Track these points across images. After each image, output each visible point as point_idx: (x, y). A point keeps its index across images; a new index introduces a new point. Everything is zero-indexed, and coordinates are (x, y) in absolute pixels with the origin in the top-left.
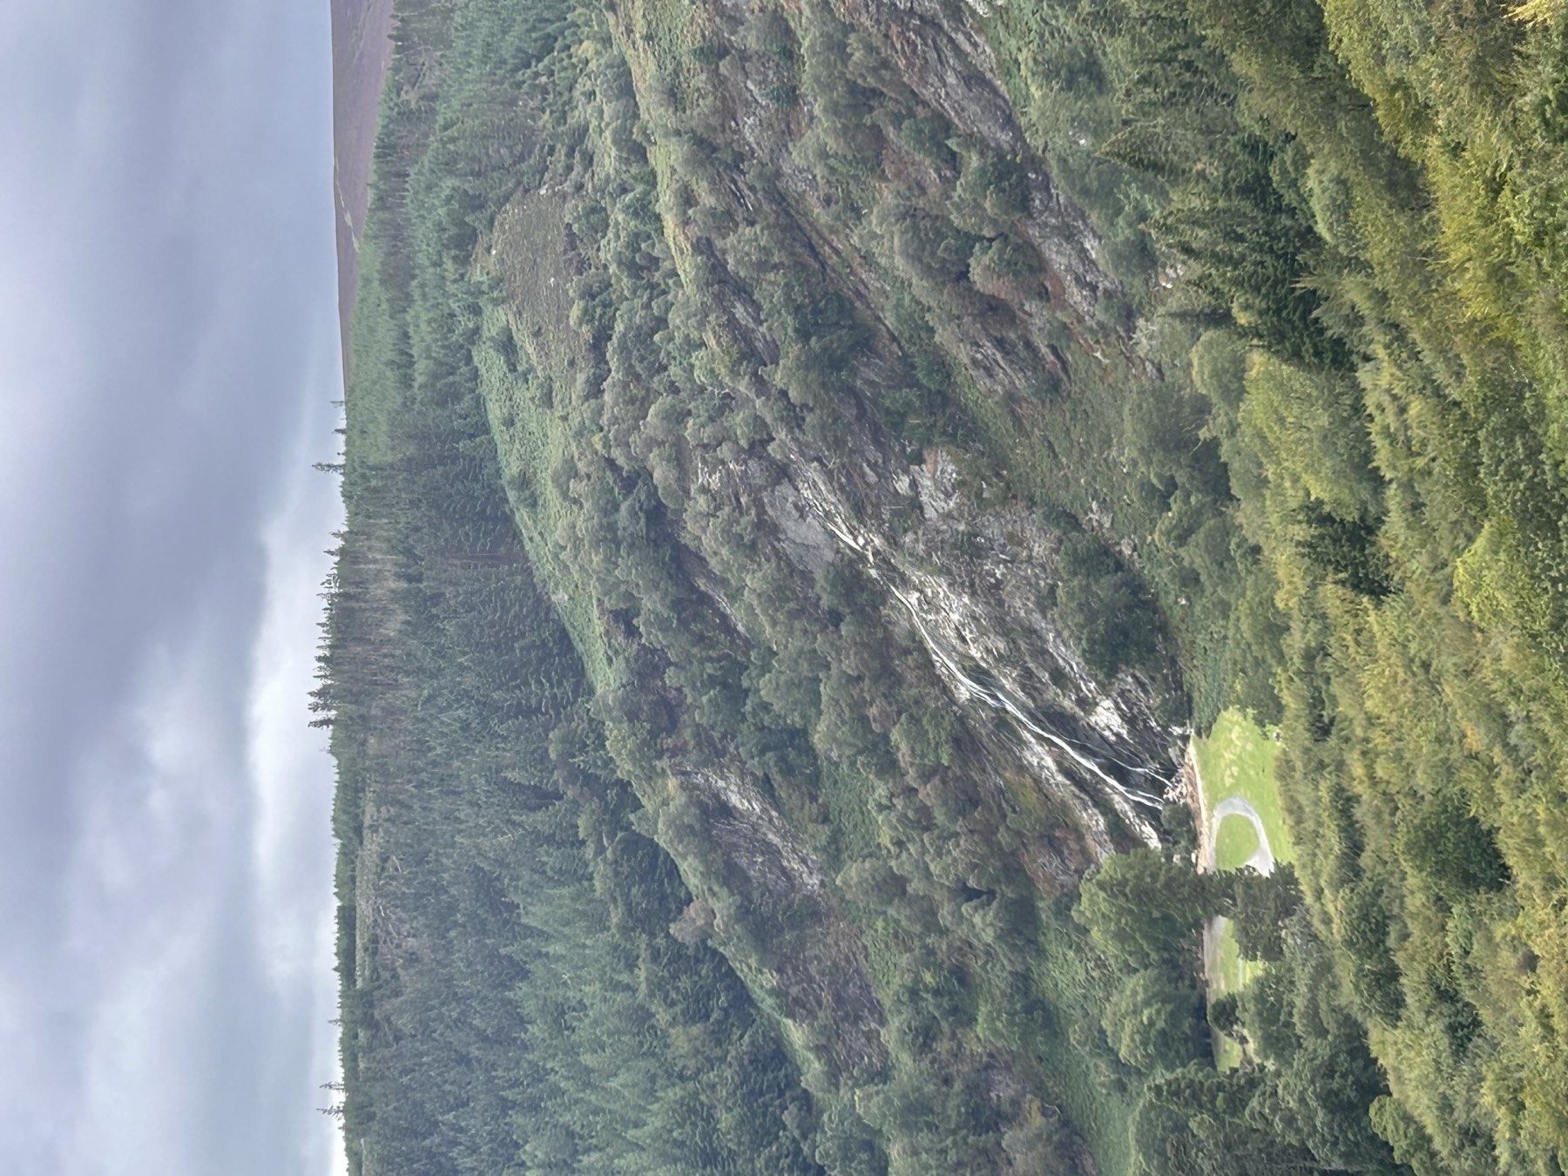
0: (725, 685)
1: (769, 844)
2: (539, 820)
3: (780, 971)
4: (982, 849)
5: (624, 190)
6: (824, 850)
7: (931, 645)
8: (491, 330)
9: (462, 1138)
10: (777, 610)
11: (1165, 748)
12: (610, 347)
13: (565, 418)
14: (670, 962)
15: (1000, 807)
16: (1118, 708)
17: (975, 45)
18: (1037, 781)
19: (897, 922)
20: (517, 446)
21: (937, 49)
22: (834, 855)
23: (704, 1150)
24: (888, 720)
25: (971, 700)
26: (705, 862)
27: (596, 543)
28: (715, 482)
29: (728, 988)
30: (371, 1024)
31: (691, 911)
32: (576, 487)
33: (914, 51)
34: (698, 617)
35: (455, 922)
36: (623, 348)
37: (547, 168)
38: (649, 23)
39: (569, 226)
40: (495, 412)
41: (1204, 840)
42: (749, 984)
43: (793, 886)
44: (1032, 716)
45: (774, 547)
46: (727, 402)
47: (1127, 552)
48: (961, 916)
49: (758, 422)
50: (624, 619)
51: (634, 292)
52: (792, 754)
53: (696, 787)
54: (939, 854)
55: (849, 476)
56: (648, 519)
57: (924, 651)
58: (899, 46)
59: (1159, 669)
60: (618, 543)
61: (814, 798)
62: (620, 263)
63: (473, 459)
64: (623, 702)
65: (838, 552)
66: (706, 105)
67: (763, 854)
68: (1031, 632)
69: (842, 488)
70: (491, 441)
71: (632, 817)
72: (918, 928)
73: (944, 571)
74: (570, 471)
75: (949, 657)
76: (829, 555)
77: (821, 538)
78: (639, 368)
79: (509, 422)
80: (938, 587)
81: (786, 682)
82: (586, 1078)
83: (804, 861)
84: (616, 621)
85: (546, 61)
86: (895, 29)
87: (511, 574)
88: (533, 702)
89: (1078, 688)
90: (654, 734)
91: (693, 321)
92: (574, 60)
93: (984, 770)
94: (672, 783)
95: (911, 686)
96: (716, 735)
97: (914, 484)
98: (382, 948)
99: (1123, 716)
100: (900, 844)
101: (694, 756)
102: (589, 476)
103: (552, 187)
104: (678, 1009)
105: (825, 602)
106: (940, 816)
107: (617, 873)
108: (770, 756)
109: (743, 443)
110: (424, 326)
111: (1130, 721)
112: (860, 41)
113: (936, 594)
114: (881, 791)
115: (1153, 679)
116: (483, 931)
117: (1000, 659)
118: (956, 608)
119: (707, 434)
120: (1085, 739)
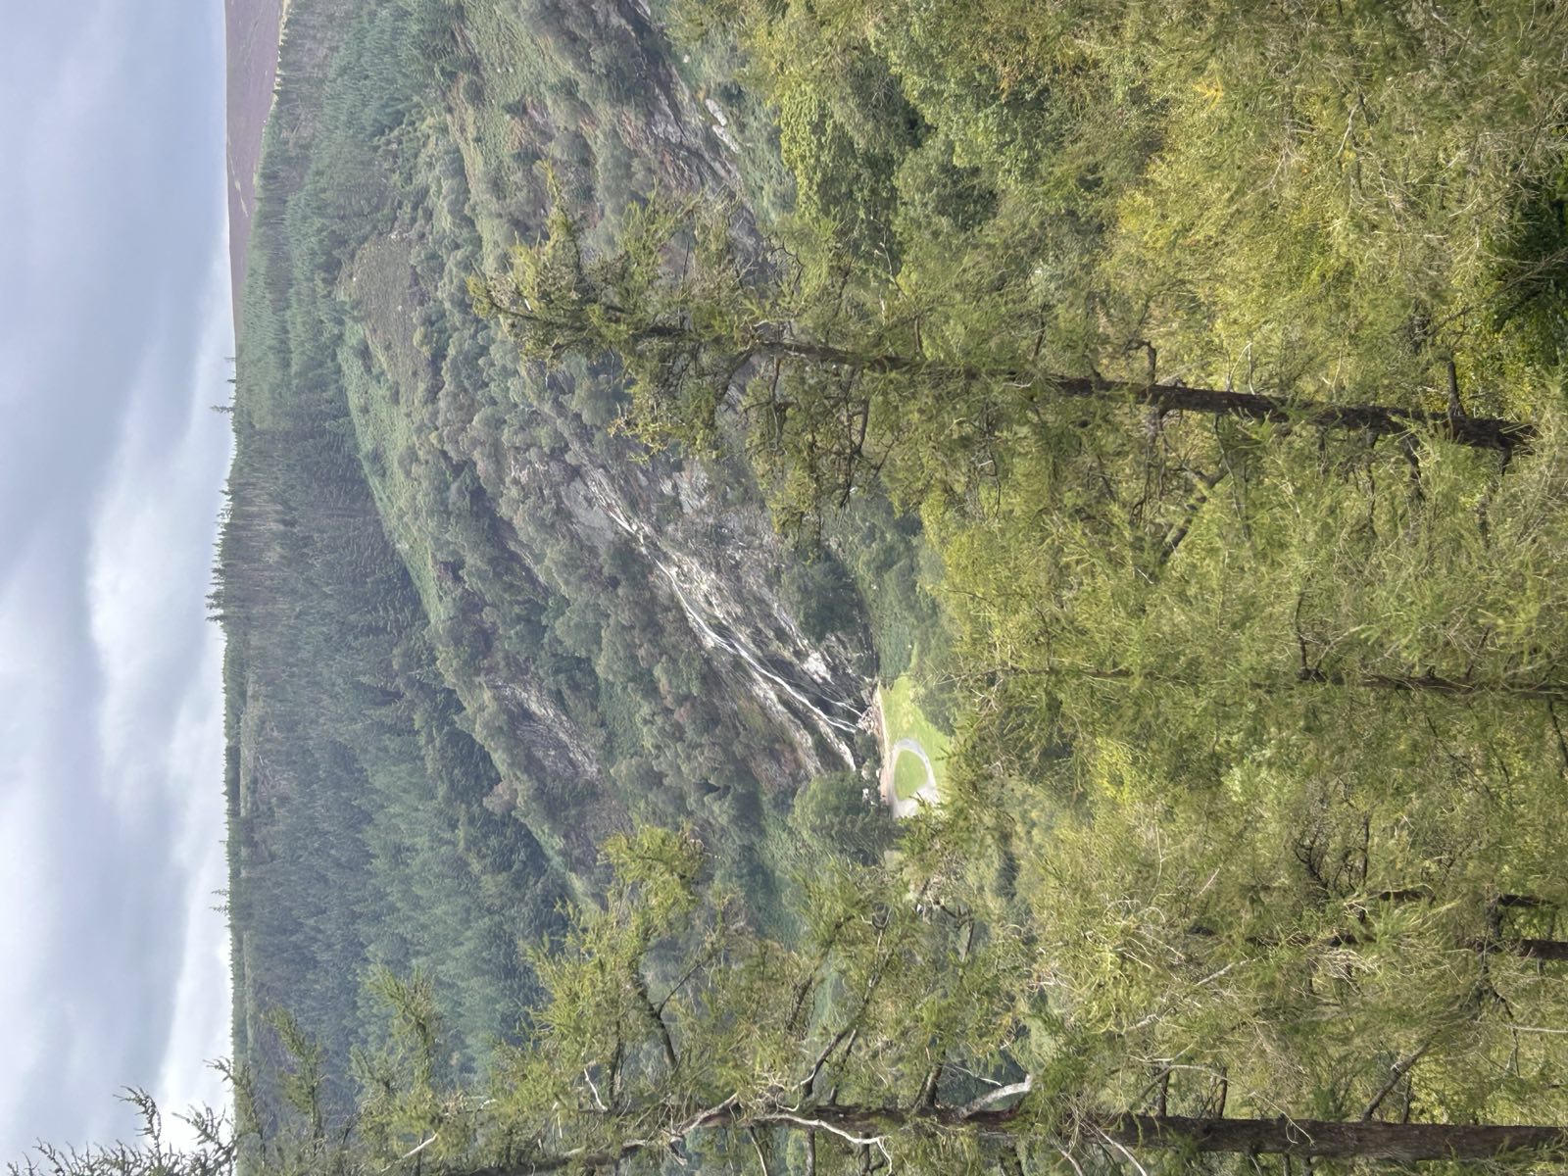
0: (528, 621)
1: (559, 741)
2: (385, 714)
3: (566, 836)
4: (721, 757)
5: (457, 247)
6: (602, 747)
7: (685, 604)
8: (352, 340)
9: (320, 936)
10: (570, 574)
11: (859, 690)
12: (445, 365)
13: (408, 415)
14: (482, 825)
15: (735, 726)
16: (824, 659)
17: (729, 172)
18: (762, 708)
19: (656, 805)
20: (371, 428)
21: (700, 174)
22: (609, 752)
23: (506, 966)
24: (654, 659)
25: (715, 648)
26: (512, 756)
27: (431, 513)
28: (524, 476)
29: (526, 846)
30: (252, 844)
31: (499, 789)
32: (416, 470)
33: (682, 175)
34: (509, 570)
35: (318, 777)
36: (455, 368)
37: (396, 218)
38: (479, 128)
39: (413, 267)
40: (354, 401)
41: (886, 762)
42: (542, 843)
43: (577, 773)
44: (761, 663)
45: (568, 529)
46: (533, 418)
47: (834, 546)
48: (704, 804)
49: (557, 435)
50: (453, 568)
51: (464, 324)
52: (579, 675)
53: (505, 698)
54: (688, 758)
55: (627, 481)
56: (472, 497)
57: (680, 609)
58: (671, 171)
59: (855, 633)
60: (449, 514)
61: (594, 708)
62: (452, 302)
63: (336, 435)
64: (450, 631)
65: (616, 533)
66: (522, 196)
67: (555, 749)
68: (760, 601)
69: (621, 488)
70: (350, 422)
71: (456, 718)
72: (671, 809)
73: (696, 553)
74: (412, 456)
75: (699, 615)
76: (610, 536)
77: (605, 523)
78: (466, 383)
79: (365, 410)
80: (693, 565)
81: (576, 625)
82: (416, 903)
83: (585, 753)
84: (446, 569)
85: (396, 132)
86: (668, 158)
87: (364, 523)
88: (381, 624)
89: (795, 644)
90: (473, 657)
91: (509, 356)
92: (419, 134)
93: (723, 698)
94: (487, 695)
95: (671, 635)
96: (521, 659)
97: (675, 487)
98: (261, 788)
99: (828, 665)
100: (658, 747)
101: (504, 673)
102: (427, 462)
103: (400, 233)
104: (488, 861)
105: (606, 571)
106: (690, 734)
107: (443, 757)
108: (562, 677)
109: (546, 450)
110: (299, 326)
111: (833, 669)
112: (642, 163)
113: (690, 570)
114: (646, 710)
115: (851, 640)
116: (338, 785)
117: (737, 619)
118: (705, 581)
119: (518, 440)
120: (798, 680)
